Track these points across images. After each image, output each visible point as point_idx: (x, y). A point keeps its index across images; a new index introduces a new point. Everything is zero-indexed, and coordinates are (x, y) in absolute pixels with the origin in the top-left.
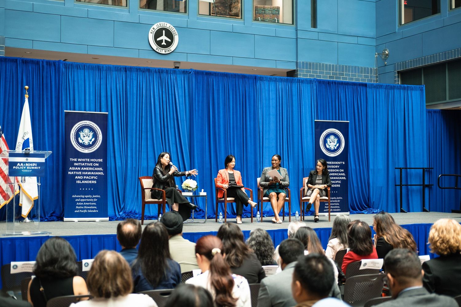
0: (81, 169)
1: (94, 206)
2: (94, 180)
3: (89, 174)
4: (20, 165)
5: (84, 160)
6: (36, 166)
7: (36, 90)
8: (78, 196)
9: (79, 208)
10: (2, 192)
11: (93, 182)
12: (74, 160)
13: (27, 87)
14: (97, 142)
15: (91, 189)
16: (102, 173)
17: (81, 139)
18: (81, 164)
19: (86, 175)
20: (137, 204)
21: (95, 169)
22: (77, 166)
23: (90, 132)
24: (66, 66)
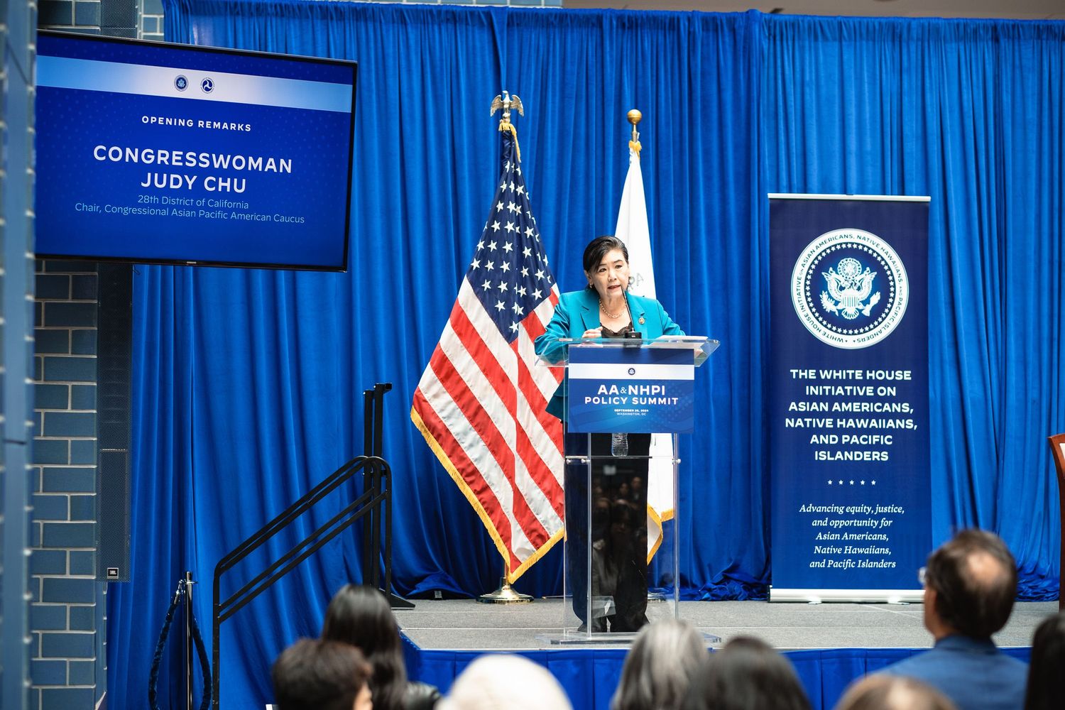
0: (831, 407)
1: (879, 544)
2: (879, 447)
3: (859, 426)
4: (606, 393)
5: (840, 375)
6: (663, 394)
7: (667, 124)
8: (819, 509)
9: (826, 551)
10: (553, 491)
11: (876, 456)
12: (805, 374)
13: (635, 114)
14: (890, 309)
15: (868, 483)
16: (910, 424)
17: (830, 297)
18: (830, 391)
19: (851, 431)
20: (1045, 541)
21: (885, 409)
22: (818, 399)
23: (864, 269)
24: (772, 32)
